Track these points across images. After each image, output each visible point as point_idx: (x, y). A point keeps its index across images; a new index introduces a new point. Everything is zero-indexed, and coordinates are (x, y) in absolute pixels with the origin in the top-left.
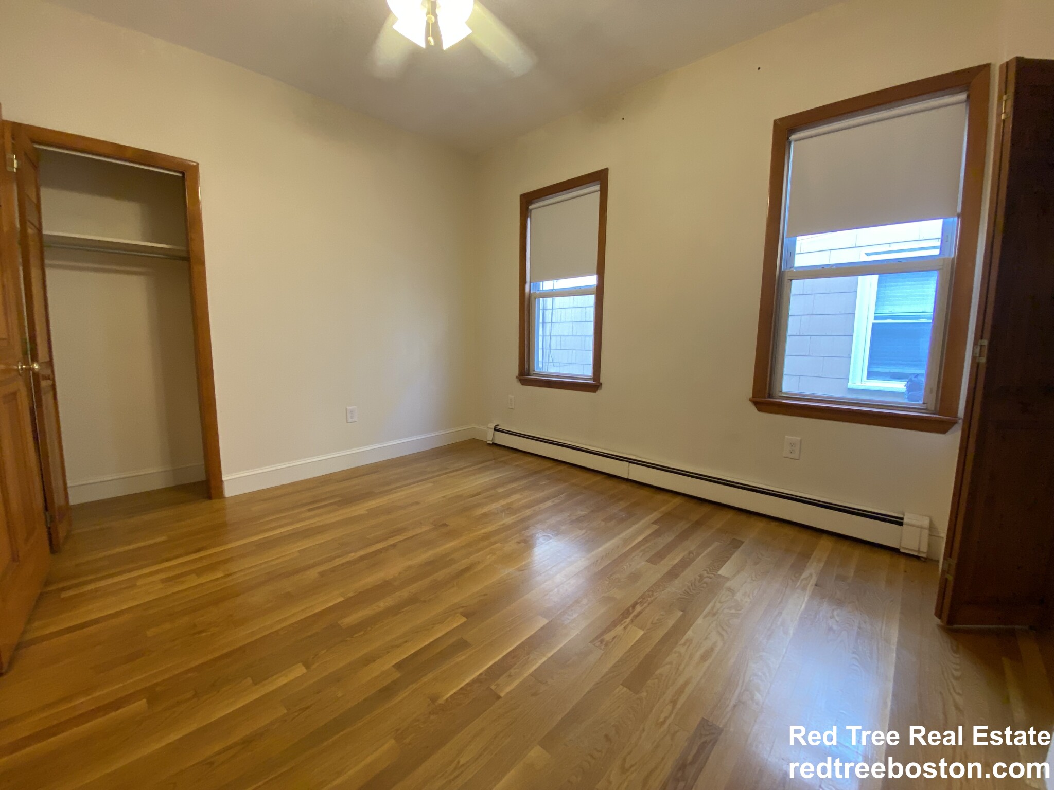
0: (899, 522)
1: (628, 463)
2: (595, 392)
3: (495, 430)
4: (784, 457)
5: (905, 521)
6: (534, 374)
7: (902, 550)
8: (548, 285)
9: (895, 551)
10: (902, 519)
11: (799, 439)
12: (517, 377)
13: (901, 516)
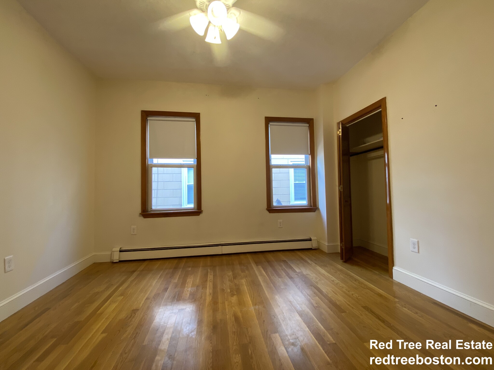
0: (310, 240)
1: (221, 246)
2: (199, 215)
3: (121, 251)
4: (279, 228)
5: (312, 239)
6: (152, 210)
7: (313, 248)
8: (156, 161)
9: (311, 249)
10: (311, 239)
11: (282, 220)
12: (140, 214)
13: (310, 238)
